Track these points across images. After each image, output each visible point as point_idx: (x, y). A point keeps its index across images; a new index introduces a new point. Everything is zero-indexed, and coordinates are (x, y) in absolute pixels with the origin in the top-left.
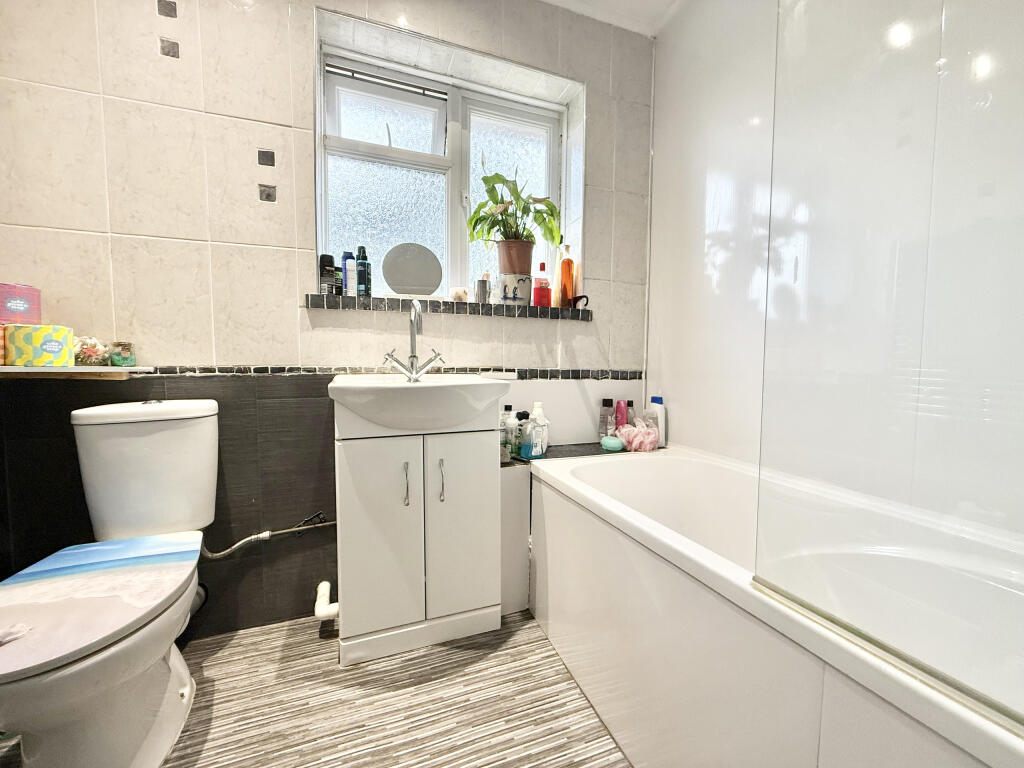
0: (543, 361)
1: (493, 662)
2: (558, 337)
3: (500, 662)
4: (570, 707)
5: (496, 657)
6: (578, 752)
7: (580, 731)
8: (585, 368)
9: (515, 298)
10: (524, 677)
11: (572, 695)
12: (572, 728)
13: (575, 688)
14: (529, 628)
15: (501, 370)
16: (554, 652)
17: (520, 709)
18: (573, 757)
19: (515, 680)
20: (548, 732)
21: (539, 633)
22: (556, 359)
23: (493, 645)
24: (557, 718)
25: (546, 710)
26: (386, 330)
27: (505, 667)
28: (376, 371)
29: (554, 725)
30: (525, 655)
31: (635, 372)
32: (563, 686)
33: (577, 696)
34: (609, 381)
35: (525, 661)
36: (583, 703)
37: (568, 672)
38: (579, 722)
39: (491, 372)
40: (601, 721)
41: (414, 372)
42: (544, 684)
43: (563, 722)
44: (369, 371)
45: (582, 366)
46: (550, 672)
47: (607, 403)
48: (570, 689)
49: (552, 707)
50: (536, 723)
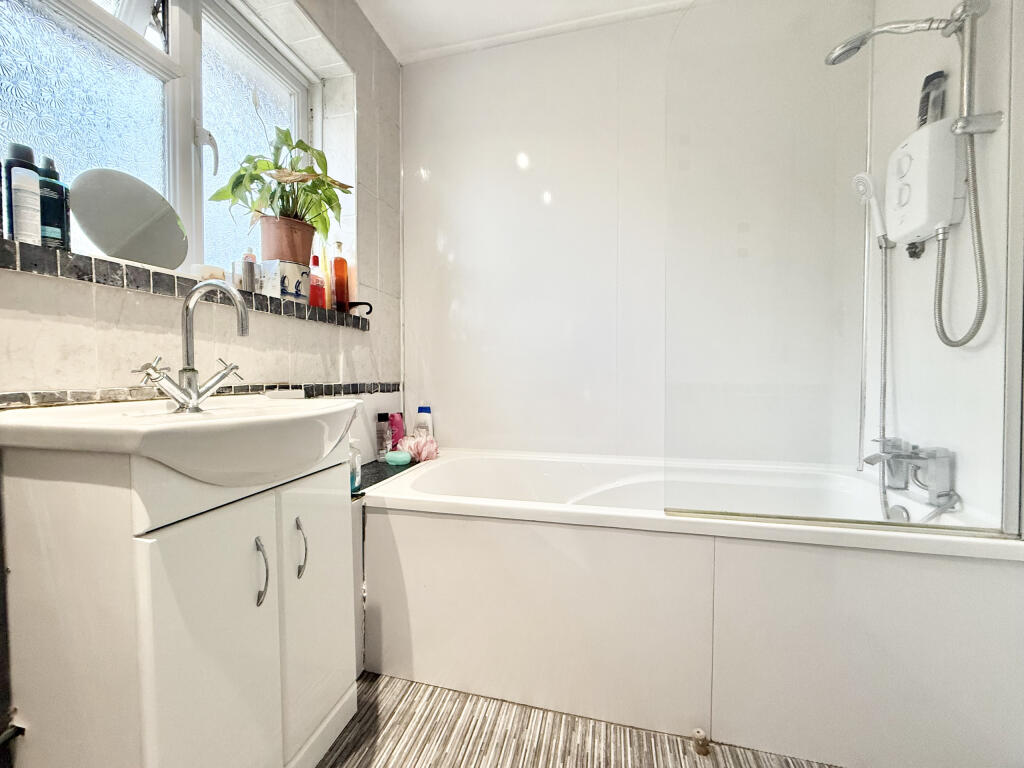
0: (328, 374)
1: (389, 744)
2: (341, 345)
3: (396, 738)
4: (490, 716)
5: (386, 737)
6: (530, 737)
7: (515, 726)
8: (362, 382)
9: (297, 295)
10: (432, 729)
11: (482, 708)
12: (509, 728)
13: (478, 700)
14: (385, 686)
15: (287, 387)
16: (431, 688)
17: (460, 757)
18: (532, 745)
19: (428, 739)
20: (499, 749)
21: (399, 685)
22: (338, 371)
23: (369, 730)
24: (492, 732)
25: (479, 735)
26: (118, 322)
27: (405, 738)
28: (97, 397)
29: (496, 740)
30: (412, 710)
31: (394, 385)
32: (468, 706)
33: (486, 704)
34: (378, 394)
35: (416, 718)
36: (494, 705)
37: (460, 692)
38: (508, 720)
39: (276, 391)
40: (518, 704)
41: (194, 396)
42: (454, 719)
43: (499, 731)
44: (83, 398)
45: (360, 379)
46: (447, 705)
47: (383, 417)
48: (476, 703)
49: (481, 728)
50: (483, 752)
